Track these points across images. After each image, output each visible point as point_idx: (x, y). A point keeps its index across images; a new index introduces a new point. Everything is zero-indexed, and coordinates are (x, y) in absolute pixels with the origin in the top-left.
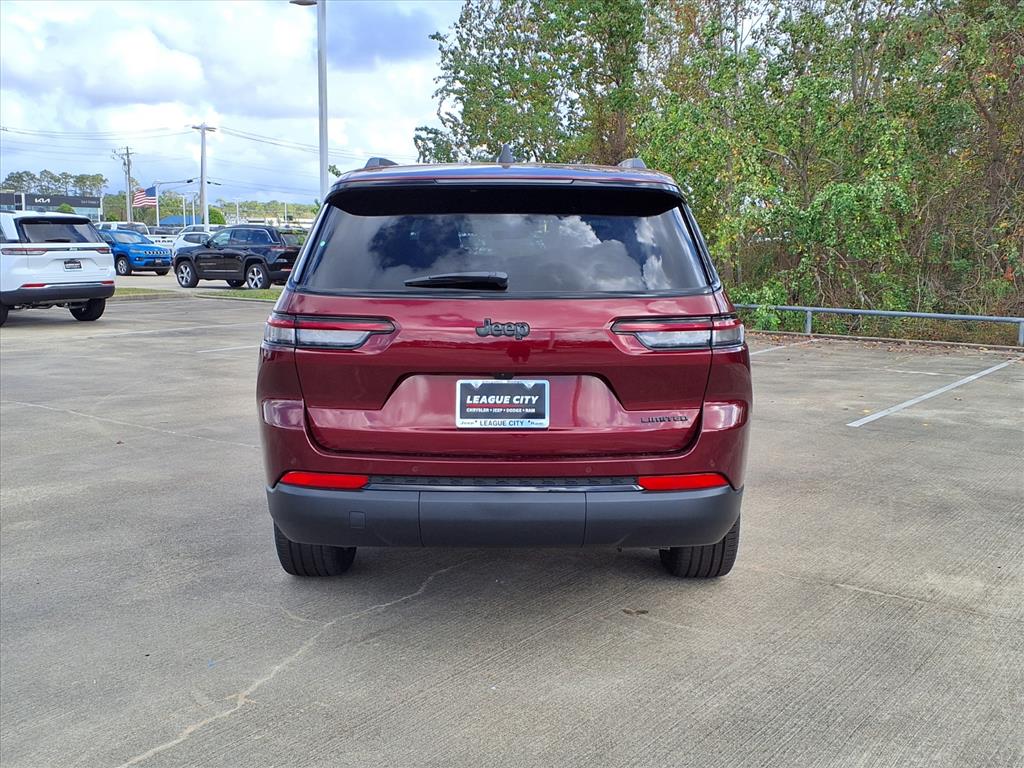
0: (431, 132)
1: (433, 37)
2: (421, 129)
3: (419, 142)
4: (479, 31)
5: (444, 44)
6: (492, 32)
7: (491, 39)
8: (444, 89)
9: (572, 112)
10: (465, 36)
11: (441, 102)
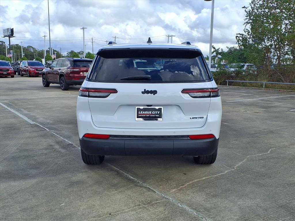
0: (241, 35)
1: (243, 8)
2: (238, 34)
3: (237, 38)
4: (258, 5)
5: (246, 9)
6: (262, 5)
7: (261, 6)
8: (247, 22)
9: (286, 27)
10: (253, 6)
11: (246, 26)
